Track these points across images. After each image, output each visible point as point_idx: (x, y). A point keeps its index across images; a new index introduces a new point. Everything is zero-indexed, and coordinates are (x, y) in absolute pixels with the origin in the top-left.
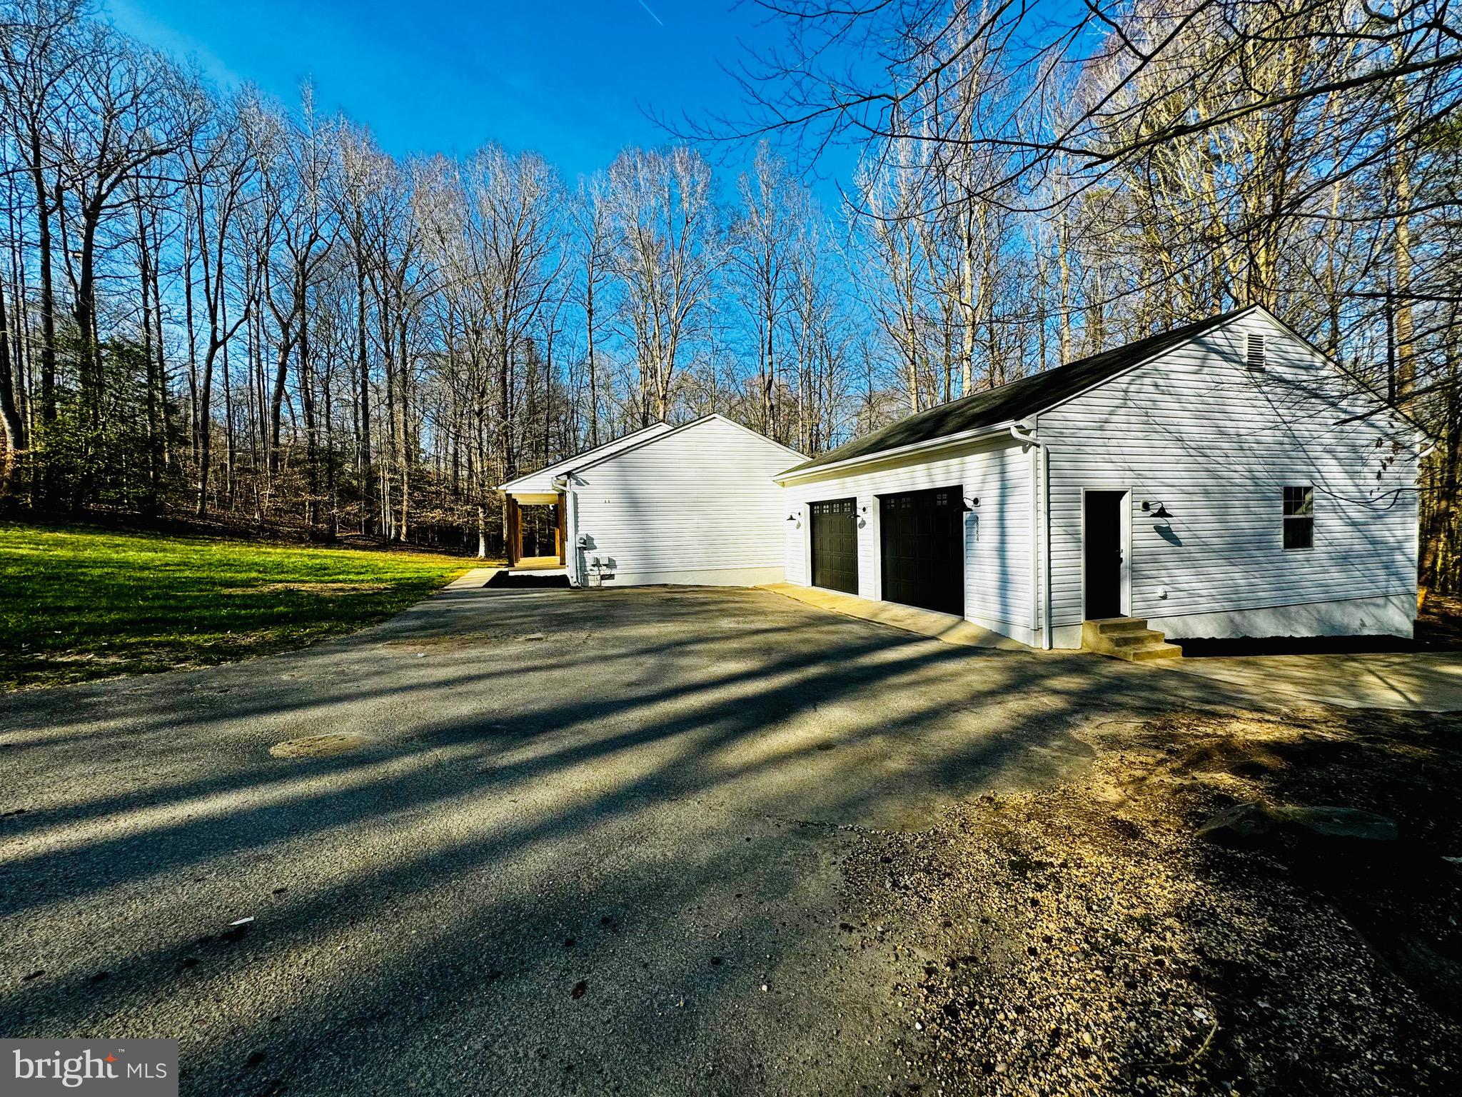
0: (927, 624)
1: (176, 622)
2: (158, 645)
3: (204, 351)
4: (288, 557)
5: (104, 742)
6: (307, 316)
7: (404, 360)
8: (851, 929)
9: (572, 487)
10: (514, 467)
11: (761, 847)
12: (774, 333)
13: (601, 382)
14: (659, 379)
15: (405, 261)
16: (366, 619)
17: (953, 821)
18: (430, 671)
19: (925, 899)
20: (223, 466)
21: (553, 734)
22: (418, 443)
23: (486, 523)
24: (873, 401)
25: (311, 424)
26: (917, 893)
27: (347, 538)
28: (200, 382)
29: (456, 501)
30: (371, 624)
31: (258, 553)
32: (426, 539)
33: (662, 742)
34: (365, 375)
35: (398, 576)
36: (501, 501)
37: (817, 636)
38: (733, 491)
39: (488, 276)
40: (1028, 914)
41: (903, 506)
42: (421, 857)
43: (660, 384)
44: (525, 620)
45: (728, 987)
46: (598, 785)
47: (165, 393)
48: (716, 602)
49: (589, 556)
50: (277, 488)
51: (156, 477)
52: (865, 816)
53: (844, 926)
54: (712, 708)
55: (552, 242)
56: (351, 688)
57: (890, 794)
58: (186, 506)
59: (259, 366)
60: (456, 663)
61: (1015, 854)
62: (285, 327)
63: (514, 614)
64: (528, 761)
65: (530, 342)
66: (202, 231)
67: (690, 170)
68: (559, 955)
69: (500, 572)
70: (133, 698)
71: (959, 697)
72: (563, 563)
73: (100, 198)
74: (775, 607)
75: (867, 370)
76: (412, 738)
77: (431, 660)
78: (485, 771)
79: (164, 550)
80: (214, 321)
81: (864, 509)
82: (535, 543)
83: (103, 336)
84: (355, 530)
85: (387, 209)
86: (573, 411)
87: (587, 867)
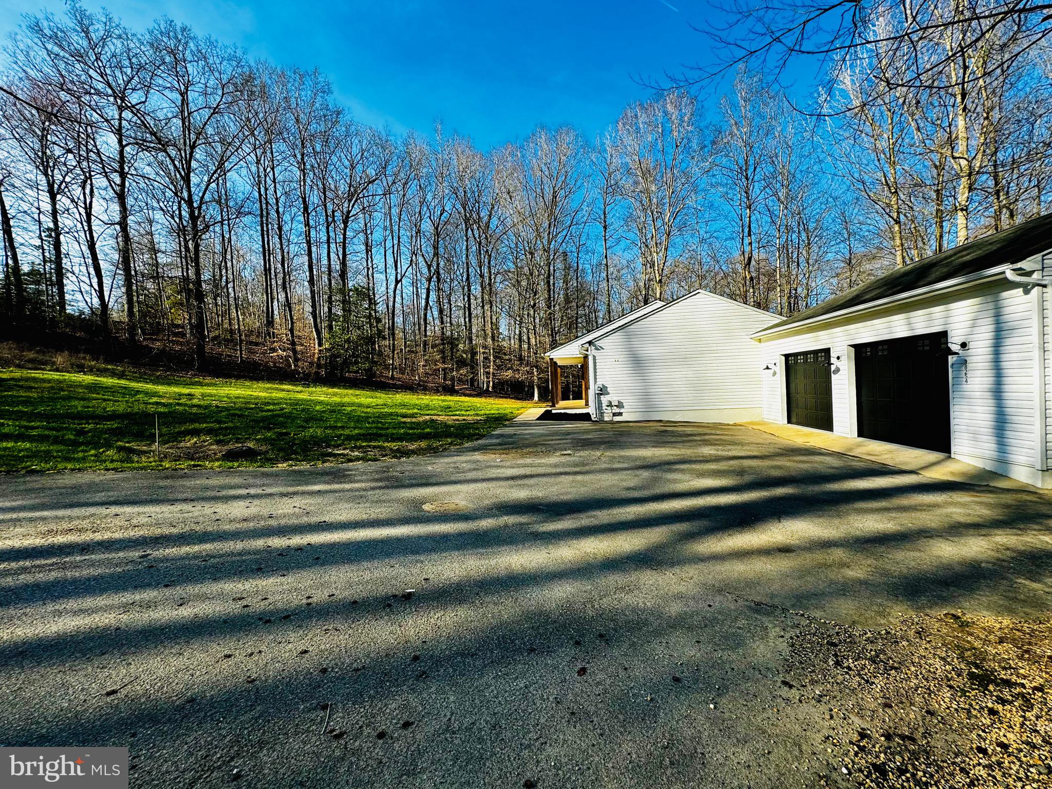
0: (907, 460)
1: (381, 435)
2: (374, 447)
3: (392, 286)
4: (432, 401)
5: (354, 493)
6: (440, 259)
7: (490, 278)
8: (791, 687)
9: (592, 352)
10: (556, 340)
11: (720, 613)
12: (753, 218)
13: (614, 276)
14: (656, 268)
15: (490, 216)
16: (470, 437)
17: (909, 627)
18: (503, 470)
19: (867, 681)
20: (401, 350)
21: (575, 515)
22: (498, 329)
23: (539, 379)
24: (853, 262)
25: (442, 322)
26: (859, 675)
27: (461, 389)
28: (391, 304)
29: (521, 364)
30: (472, 441)
31: (418, 399)
32: (503, 390)
33: (649, 530)
34: (469, 290)
35: (488, 412)
36: (547, 363)
37: (788, 464)
38: (715, 348)
39: (538, 215)
40: (983, 720)
41: (880, 353)
42: (495, 576)
43: (657, 272)
44: (561, 442)
45: (684, 698)
46: (602, 552)
47: (376, 312)
48: (700, 434)
49: (605, 399)
50: (426, 361)
51: (373, 358)
52: (817, 608)
53: (785, 683)
54: (690, 511)
55: (578, 184)
56: (461, 477)
57: (844, 595)
58: (385, 373)
59: (417, 291)
60: (519, 466)
61: (977, 667)
62: (429, 267)
63: (554, 438)
64: (558, 530)
65: (565, 254)
66: (391, 220)
67: (678, 107)
68: (571, 649)
69: (546, 411)
70: (364, 473)
71: (933, 525)
72: (587, 404)
73: (349, 212)
74: (753, 440)
75: (846, 236)
76: (492, 509)
77: (504, 464)
78: (532, 533)
79: (376, 397)
80: (396, 269)
81: (838, 358)
82: (569, 391)
83: (350, 284)
84: (465, 384)
85: (480, 185)
86: (594, 299)
87: (591, 601)
